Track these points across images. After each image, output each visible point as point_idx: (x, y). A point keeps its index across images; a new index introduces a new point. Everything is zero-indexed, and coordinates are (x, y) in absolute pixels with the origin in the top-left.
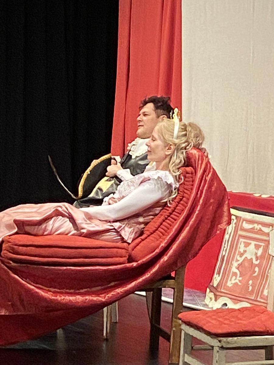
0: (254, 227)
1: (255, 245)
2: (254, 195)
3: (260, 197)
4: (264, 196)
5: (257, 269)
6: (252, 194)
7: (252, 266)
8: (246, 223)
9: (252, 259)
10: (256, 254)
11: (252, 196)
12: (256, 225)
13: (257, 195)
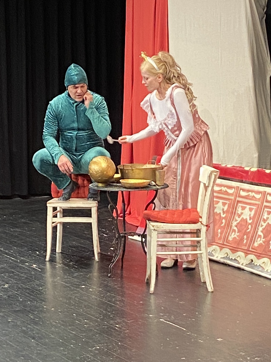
0: (222, 189)
1: (223, 203)
2: (222, 165)
3: (226, 167)
4: (229, 166)
5: (224, 221)
6: (220, 165)
7: (220, 218)
8: (216, 186)
9: (220, 213)
10: (223, 209)
11: (220, 166)
12: (223, 188)
13: (223, 165)
